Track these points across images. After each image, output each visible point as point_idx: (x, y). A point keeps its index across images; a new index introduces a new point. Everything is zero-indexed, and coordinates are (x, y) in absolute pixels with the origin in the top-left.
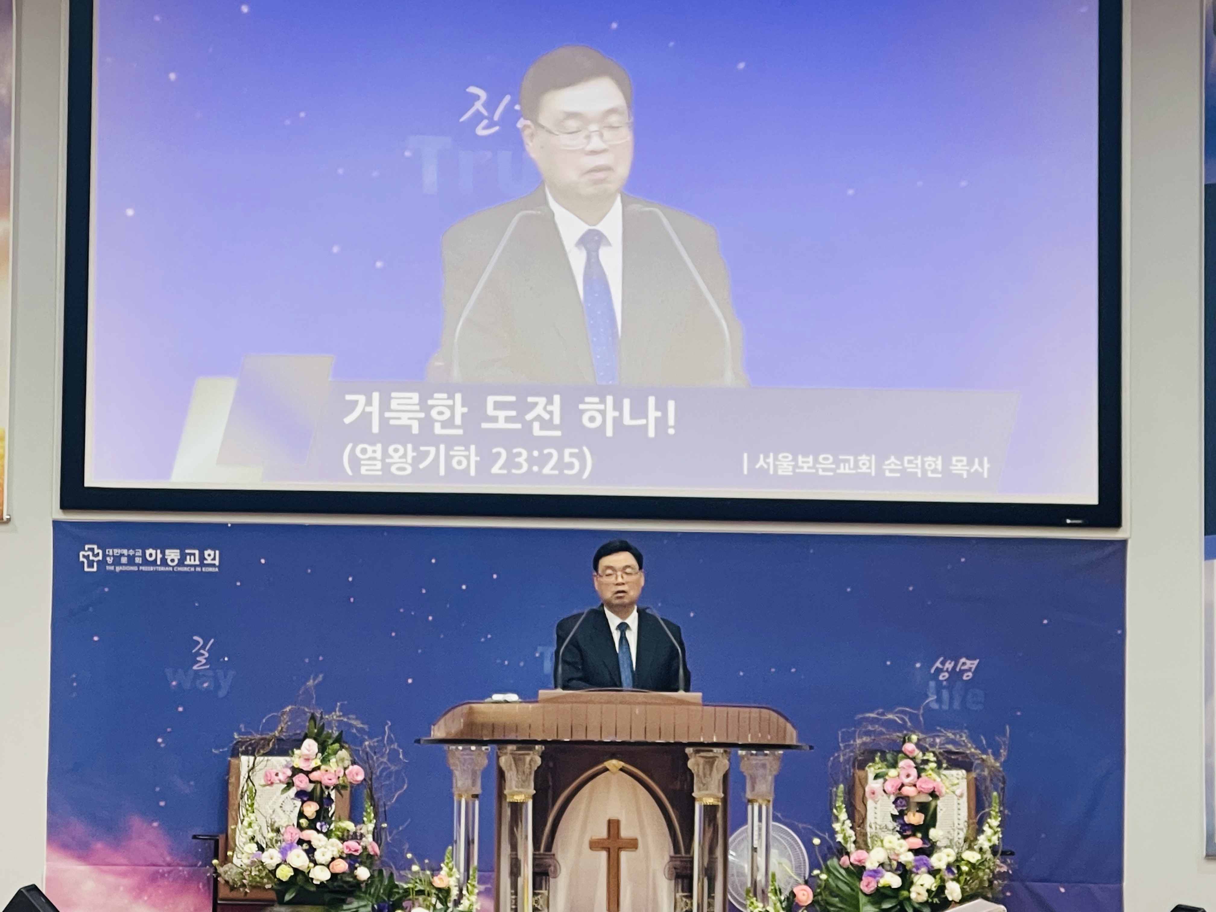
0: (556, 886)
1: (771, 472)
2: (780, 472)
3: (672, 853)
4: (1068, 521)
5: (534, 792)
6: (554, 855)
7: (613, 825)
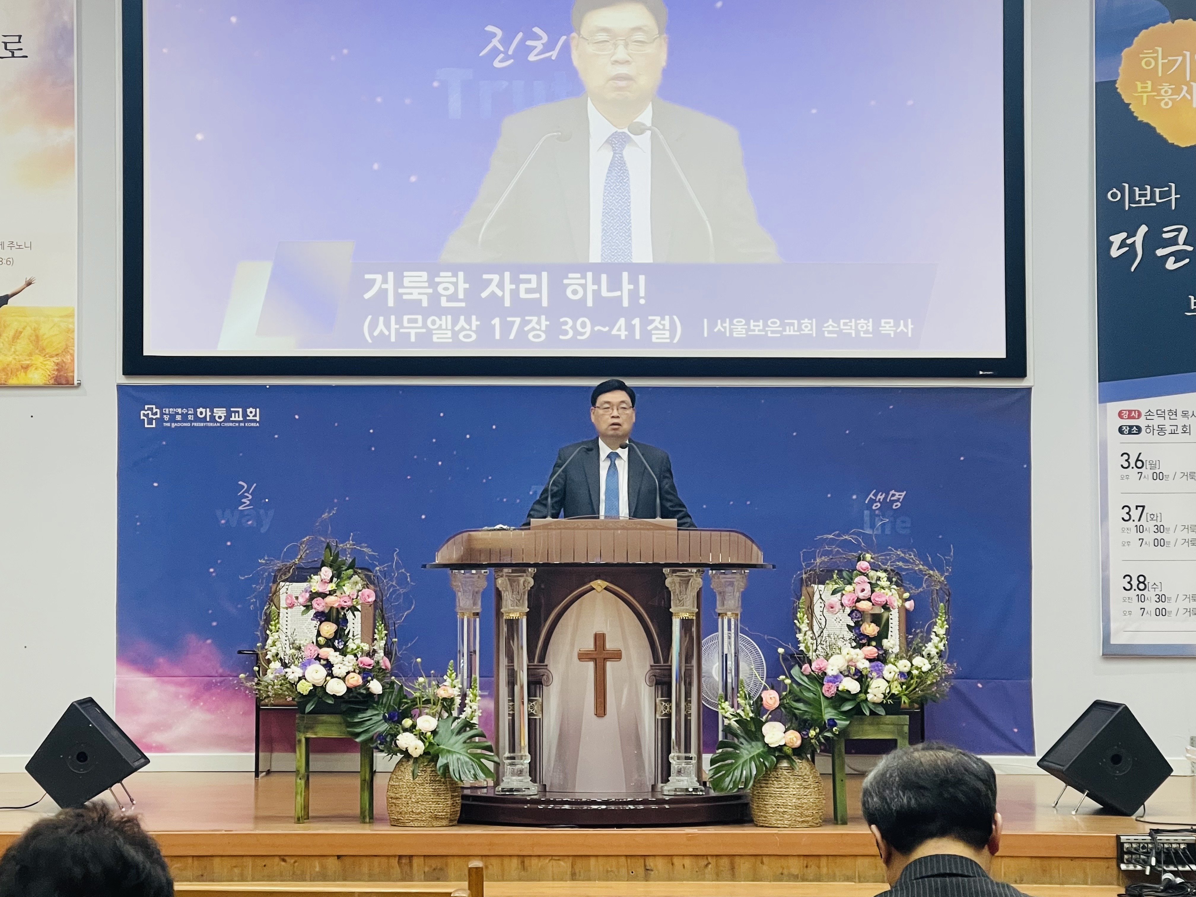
0: (549, 693)
1: (728, 335)
2: (735, 335)
3: (652, 663)
4: (981, 373)
5: (528, 610)
6: (547, 666)
7: (600, 639)
